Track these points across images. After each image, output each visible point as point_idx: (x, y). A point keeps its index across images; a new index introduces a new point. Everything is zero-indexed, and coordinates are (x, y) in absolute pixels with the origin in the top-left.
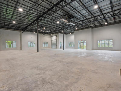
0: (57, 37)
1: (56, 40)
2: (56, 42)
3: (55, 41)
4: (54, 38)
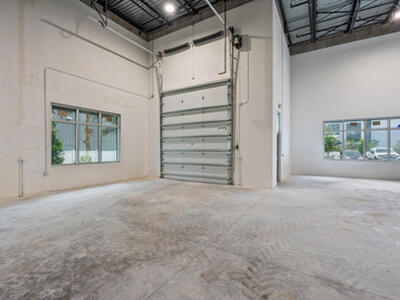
2: (231, 107)
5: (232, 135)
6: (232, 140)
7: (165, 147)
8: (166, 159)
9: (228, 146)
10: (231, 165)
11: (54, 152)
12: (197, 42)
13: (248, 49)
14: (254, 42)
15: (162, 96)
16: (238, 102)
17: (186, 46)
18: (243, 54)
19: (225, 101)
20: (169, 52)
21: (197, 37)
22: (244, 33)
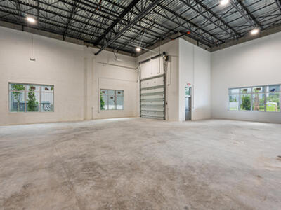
0: (167, 59)
1: (164, 76)
2: (164, 86)
4: (152, 67)
5: (165, 98)
6: (165, 101)
7: (142, 103)
8: (142, 109)
9: (163, 103)
10: (164, 111)
11: (102, 106)
12: (152, 58)
13: (170, 61)
14: (172, 58)
15: (141, 81)
16: (167, 83)
17: (148, 60)
18: (169, 63)
19: (162, 84)
20: (143, 62)
21: (153, 56)
22: (169, 54)
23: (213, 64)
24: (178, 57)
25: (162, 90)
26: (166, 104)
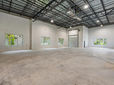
1: (78, 35)
3: (76, 37)
4: (73, 32)
5: (78, 41)
10: (78, 45)
12: (74, 30)
14: (81, 31)
15: (69, 36)
16: (79, 37)
17: (72, 30)
18: (79, 32)
19: (77, 37)
22: (79, 29)
23: (89, 32)
24: (82, 30)
25: (77, 39)
26: (78, 43)
